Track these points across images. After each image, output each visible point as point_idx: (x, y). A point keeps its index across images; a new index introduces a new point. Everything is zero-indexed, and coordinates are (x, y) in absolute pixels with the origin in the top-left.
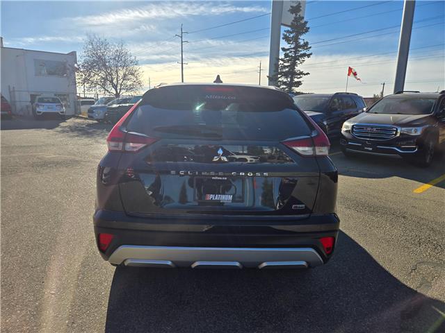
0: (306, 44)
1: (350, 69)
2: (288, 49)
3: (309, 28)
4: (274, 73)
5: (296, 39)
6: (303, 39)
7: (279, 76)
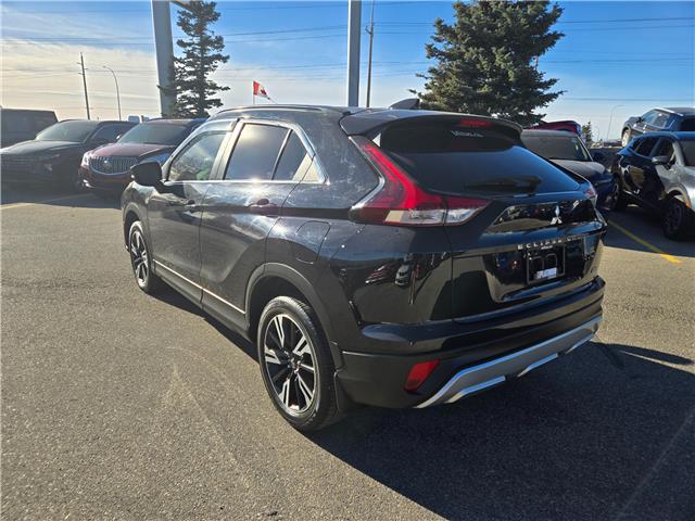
0: (219, 40)
1: (256, 85)
2: (190, 45)
3: (219, 15)
4: (168, 83)
5: (199, 30)
6: (212, 30)
7: (178, 88)
